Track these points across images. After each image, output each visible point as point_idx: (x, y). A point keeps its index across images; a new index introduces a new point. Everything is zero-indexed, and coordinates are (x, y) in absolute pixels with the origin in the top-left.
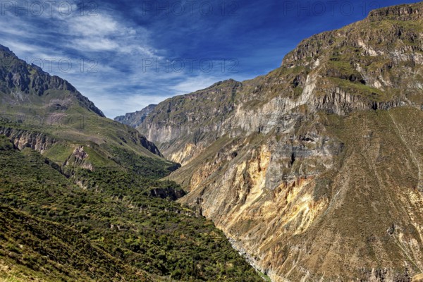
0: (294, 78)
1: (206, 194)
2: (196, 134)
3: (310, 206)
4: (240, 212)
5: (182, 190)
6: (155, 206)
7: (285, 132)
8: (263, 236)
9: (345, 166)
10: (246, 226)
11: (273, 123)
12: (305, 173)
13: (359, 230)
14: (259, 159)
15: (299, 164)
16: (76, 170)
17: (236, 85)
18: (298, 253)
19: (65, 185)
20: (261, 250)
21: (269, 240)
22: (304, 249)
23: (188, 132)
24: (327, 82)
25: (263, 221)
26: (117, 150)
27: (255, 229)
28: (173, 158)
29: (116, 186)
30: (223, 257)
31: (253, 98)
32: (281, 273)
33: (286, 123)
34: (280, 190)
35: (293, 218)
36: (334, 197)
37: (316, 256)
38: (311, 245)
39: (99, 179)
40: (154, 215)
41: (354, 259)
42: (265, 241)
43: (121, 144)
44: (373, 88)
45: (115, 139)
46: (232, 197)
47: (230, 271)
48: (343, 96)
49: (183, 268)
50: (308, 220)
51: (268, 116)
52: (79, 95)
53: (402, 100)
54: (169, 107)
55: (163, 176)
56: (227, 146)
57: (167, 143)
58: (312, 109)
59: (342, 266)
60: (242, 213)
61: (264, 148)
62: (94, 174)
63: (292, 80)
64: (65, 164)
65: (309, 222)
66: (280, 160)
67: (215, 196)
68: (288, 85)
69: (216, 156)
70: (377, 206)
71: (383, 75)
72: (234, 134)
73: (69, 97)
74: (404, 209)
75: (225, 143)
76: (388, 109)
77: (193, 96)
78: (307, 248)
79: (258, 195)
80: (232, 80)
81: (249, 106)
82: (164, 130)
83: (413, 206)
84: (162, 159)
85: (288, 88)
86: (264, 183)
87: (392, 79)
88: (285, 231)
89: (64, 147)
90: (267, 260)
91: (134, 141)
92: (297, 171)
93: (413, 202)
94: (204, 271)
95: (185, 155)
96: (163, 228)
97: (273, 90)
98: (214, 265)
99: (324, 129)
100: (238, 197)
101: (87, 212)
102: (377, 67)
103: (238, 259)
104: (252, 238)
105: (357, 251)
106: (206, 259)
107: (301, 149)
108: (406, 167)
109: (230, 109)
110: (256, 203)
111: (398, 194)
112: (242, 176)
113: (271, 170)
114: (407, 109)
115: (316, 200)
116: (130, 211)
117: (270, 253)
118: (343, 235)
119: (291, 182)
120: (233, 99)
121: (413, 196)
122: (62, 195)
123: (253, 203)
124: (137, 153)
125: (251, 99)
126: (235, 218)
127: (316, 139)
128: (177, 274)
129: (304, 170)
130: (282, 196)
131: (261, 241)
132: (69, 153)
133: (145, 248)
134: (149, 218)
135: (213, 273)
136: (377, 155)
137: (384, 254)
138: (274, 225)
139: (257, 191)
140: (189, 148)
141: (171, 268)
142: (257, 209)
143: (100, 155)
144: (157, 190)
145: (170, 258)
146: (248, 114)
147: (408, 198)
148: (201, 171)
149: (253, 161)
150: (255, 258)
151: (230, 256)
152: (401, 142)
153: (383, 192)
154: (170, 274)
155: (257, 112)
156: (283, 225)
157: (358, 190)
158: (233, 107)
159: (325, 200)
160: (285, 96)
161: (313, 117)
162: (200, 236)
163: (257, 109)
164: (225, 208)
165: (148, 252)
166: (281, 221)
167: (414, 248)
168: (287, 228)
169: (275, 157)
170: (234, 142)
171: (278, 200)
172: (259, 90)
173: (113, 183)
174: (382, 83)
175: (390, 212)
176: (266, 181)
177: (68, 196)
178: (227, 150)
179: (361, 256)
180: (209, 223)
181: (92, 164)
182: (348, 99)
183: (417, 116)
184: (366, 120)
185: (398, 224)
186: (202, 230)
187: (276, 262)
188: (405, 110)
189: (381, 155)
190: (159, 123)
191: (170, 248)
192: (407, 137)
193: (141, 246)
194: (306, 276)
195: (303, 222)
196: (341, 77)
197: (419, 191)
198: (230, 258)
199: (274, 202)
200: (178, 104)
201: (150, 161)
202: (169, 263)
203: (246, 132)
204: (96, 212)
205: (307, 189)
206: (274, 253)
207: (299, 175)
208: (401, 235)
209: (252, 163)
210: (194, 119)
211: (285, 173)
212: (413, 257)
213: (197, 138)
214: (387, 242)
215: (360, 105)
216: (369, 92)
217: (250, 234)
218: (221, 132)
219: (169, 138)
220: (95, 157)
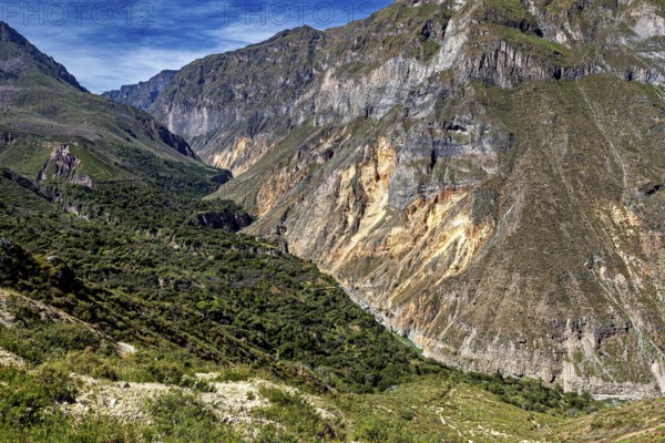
0: (423, 24)
1: (290, 219)
2: (251, 121)
3: (468, 233)
4: (352, 245)
5: (246, 214)
6: (215, 243)
7: (419, 116)
8: (394, 281)
9: (517, 170)
10: (364, 266)
11: (390, 102)
12: (453, 183)
13: (545, 266)
14: (376, 161)
15: (444, 167)
16: (62, 187)
17: (313, 37)
18: (456, 303)
19: (55, 216)
20: (394, 301)
21: (404, 285)
22: (465, 297)
23: (238, 118)
24: (486, 32)
25: (392, 258)
26: (123, 152)
27: (379, 270)
28: (215, 161)
29: (140, 212)
30: (344, 316)
31: (352, 58)
32: (431, 334)
33: (419, 101)
34: (415, 210)
35: (441, 251)
36: (504, 218)
37: (485, 307)
38: (474, 291)
39: (108, 203)
40: (219, 258)
41: (542, 307)
42: (398, 288)
43: (128, 140)
44: (554, 44)
45: (116, 132)
46: (337, 222)
47: (358, 338)
48: (512, 55)
49: (291, 339)
50: (465, 254)
51: (381, 90)
52: (35, 51)
53: (597, 63)
54: (201, 74)
55: (207, 193)
56: (312, 141)
57: (202, 136)
58: (462, 78)
59: (524, 319)
60: (356, 247)
61: (384, 143)
62: (97, 193)
63: (420, 28)
64: (39, 178)
65: (467, 257)
66: (412, 162)
67: (306, 221)
68: (414, 36)
69: (296, 157)
70: (568, 229)
71: (570, 21)
72: (321, 120)
73: (16, 55)
74: (606, 233)
75: (308, 135)
76: (577, 78)
77: (242, 54)
78: (470, 296)
79: (378, 219)
80: (307, 28)
81: (345, 73)
82: (196, 115)
83: (618, 227)
84: (200, 165)
85: (414, 41)
86: (386, 197)
87: (584, 28)
88: (430, 272)
89: (31, 148)
90: (407, 316)
91: (149, 134)
92: (441, 179)
93: (617, 221)
94: (323, 341)
95: (235, 156)
96: (241, 278)
97: (387, 46)
98: (333, 330)
99: (483, 111)
100: (346, 222)
101: (114, 262)
102: (561, 8)
103: (365, 317)
104: (376, 284)
105: (545, 296)
106: (320, 322)
107: (446, 144)
108: (606, 170)
109: (307, 78)
110: (377, 231)
111: (597, 211)
112: (351, 189)
113: (398, 178)
114: (604, 79)
115: (477, 223)
116: (177, 253)
117: (412, 306)
118: (524, 274)
119: (431, 197)
120: (310, 61)
121: (616, 212)
122: (57, 233)
123: (372, 231)
124: (158, 155)
125: (348, 61)
126: (345, 255)
127: (470, 128)
128: (288, 351)
129: (452, 178)
130: (419, 219)
131: (390, 288)
132: (43, 159)
133: (230, 315)
134: (212, 263)
135: (335, 343)
136: (565, 151)
137: (582, 298)
138: (410, 263)
139: (376, 212)
140: (242, 145)
141: (275, 342)
142: (380, 241)
143: (101, 161)
144: (207, 215)
145: (268, 326)
146: (345, 86)
147: (609, 215)
148: (274, 182)
149: (366, 164)
150: (387, 315)
151: (353, 315)
152: (597, 130)
153: (576, 208)
154: (275, 352)
155: (360, 83)
156: (425, 263)
157: (539, 206)
158: (311, 75)
159: (490, 223)
160: (408, 55)
161: (463, 90)
162: (301, 288)
163: (360, 77)
164: (326, 240)
165: (237, 321)
166: (421, 257)
167: (620, 287)
168: (433, 266)
169: (402, 157)
170: (325, 134)
171: (412, 225)
172: (362, 44)
173: (133, 208)
174: (568, 36)
175: (586, 237)
176: (390, 195)
177: (69, 235)
178: (312, 146)
179: (551, 303)
180: (309, 266)
181: (91, 177)
182: (519, 61)
183: (619, 89)
184: (545, 97)
185: (599, 255)
186: (301, 278)
187: (421, 319)
188: (602, 80)
189: (570, 152)
190: (186, 103)
191: (262, 309)
192: (606, 123)
193: (224, 313)
194: (472, 336)
195: (457, 257)
196: (507, 24)
197: (625, 204)
198: (352, 318)
199: (407, 227)
200: (217, 69)
201: (181, 167)
202: (270, 335)
203: (342, 117)
204: (128, 259)
205: (461, 207)
206: (418, 306)
207: (444, 184)
208: (603, 270)
209: (365, 168)
210: (246, 96)
211: (423, 182)
212: (619, 300)
213: (254, 127)
214: (585, 281)
215: (538, 72)
216: (550, 50)
217: (373, 279)
218: (297, 117)
219: (204, 129)
220: (92, 163)
